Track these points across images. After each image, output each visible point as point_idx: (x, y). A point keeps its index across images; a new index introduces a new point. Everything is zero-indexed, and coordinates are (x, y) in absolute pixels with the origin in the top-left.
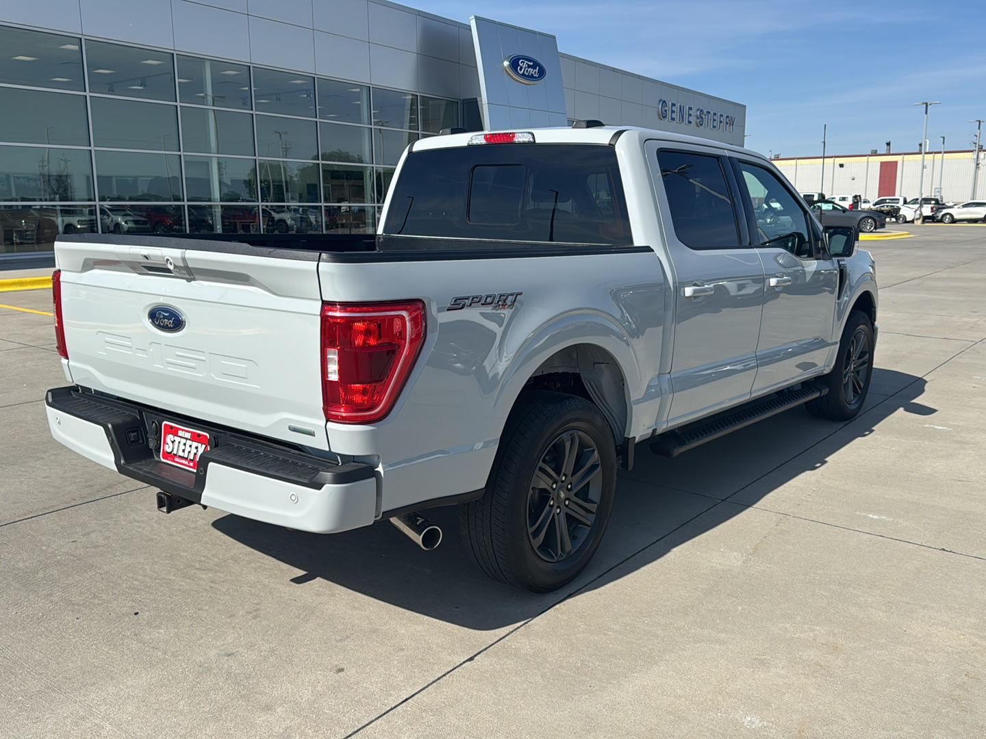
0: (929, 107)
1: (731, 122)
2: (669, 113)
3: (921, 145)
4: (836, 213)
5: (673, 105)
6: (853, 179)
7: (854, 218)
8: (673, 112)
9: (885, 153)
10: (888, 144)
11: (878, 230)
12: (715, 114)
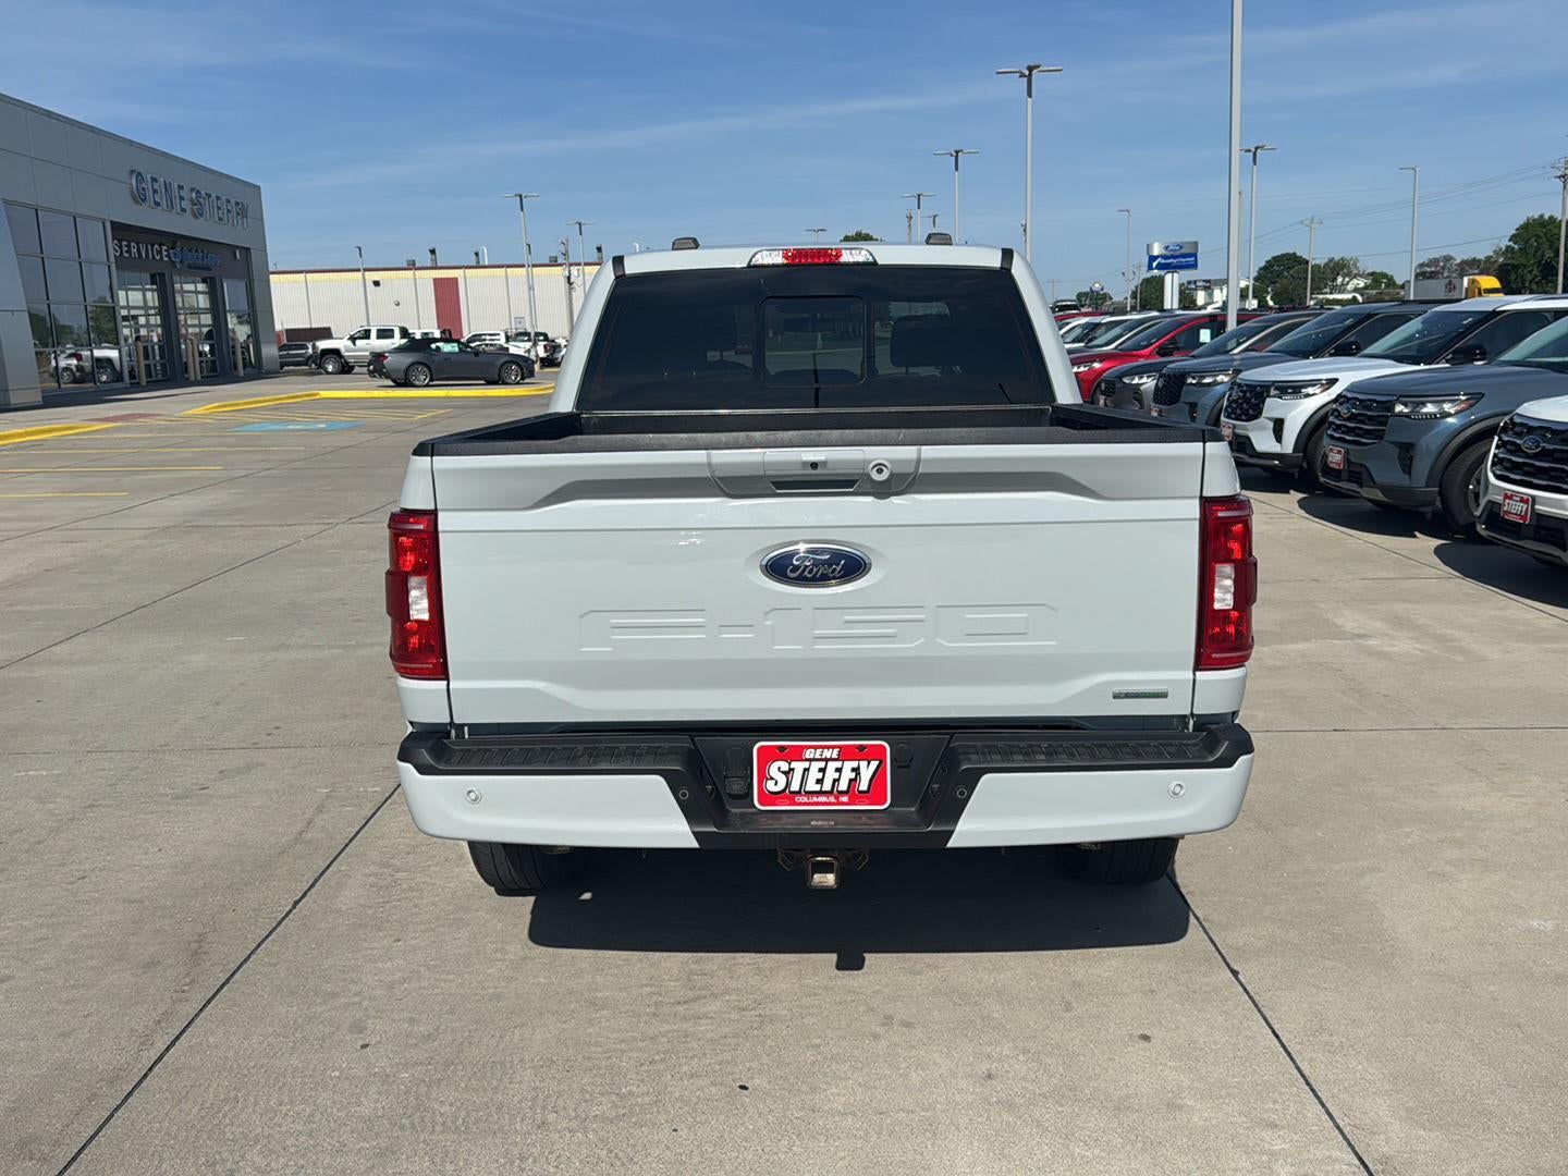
0: (524, 200)
1: (242, 212)
2: (150, 194)
3: (477, 254)
4: (465, 357)
5: (154, 180)
6: (398, 305)
7: (492, 364)
8: (155, 191)
9: (429, 264)
10: (433, 252)
11: (526, 381)
12: (218, 198)
